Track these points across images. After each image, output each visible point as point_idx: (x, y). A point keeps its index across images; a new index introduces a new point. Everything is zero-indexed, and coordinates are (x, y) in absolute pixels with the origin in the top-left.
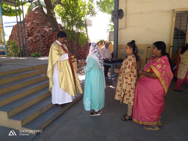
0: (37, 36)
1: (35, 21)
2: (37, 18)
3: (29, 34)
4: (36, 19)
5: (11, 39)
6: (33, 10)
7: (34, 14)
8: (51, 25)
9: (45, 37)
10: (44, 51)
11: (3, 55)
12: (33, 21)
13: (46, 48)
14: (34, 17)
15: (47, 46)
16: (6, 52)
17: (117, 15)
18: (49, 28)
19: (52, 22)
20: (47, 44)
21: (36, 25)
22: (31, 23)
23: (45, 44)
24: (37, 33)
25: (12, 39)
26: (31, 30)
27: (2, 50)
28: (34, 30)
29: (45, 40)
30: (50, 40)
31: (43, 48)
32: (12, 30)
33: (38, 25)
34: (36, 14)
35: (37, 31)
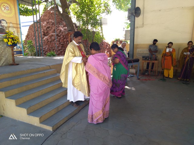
0: (52, 35)
1: (50, 20)
2: (53, 17)
3: (45, 33)
4: (51, 19)
5: (27, 38)
6: (48, 9)
7: (49, 13)
8: (67, 24)
9: (60, 36)
10: (59, 50)
11: (21, 54)
12: (48, 20)
13: (61, 47)
14: (49, 16)
15: (62, 46)
16: (23, 52)
17: (134, 13)
18: (64, 28)
19: (67, 21)
20: (62, 43)
21: (52, 25)
22: (46, 23)
23: (60, 44)
24: (52, 32)
25: (29, 38)
26: (46, 29)
27: (19, 49)
28: (49, 29)
29: (60, 39)
30: (65, 39)
31: (58, 47)
32: (29, 29)
33: (54, 24)
34: (52, 13)
35: (53, 31)
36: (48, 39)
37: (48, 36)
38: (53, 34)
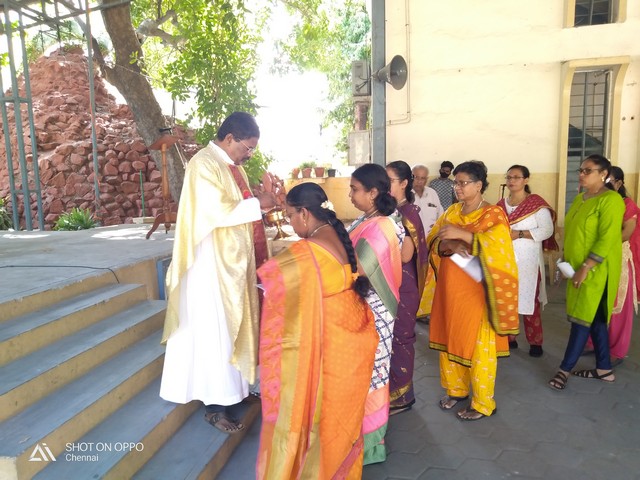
0: (72, 149)
1: (57, 95)
3: (41, 142)
6: (47, 54)
9: (103, 153)
13: (109, 192)
14: (53, 78)
15: (111, 187)
18: (116, 122)
20: (110, 178)
21: (66, 111)
22: (44, 102)
23: (104, 180)
24: (70, 138)
26: (46, 127)
28: (56, 127)
29: (103, 163)
30: (125, 163)
33: (74, 108)
34: (62, 69)
35: (72, 132)
36: (54, 162)
37: (54, 152)
38: (75, 144)
